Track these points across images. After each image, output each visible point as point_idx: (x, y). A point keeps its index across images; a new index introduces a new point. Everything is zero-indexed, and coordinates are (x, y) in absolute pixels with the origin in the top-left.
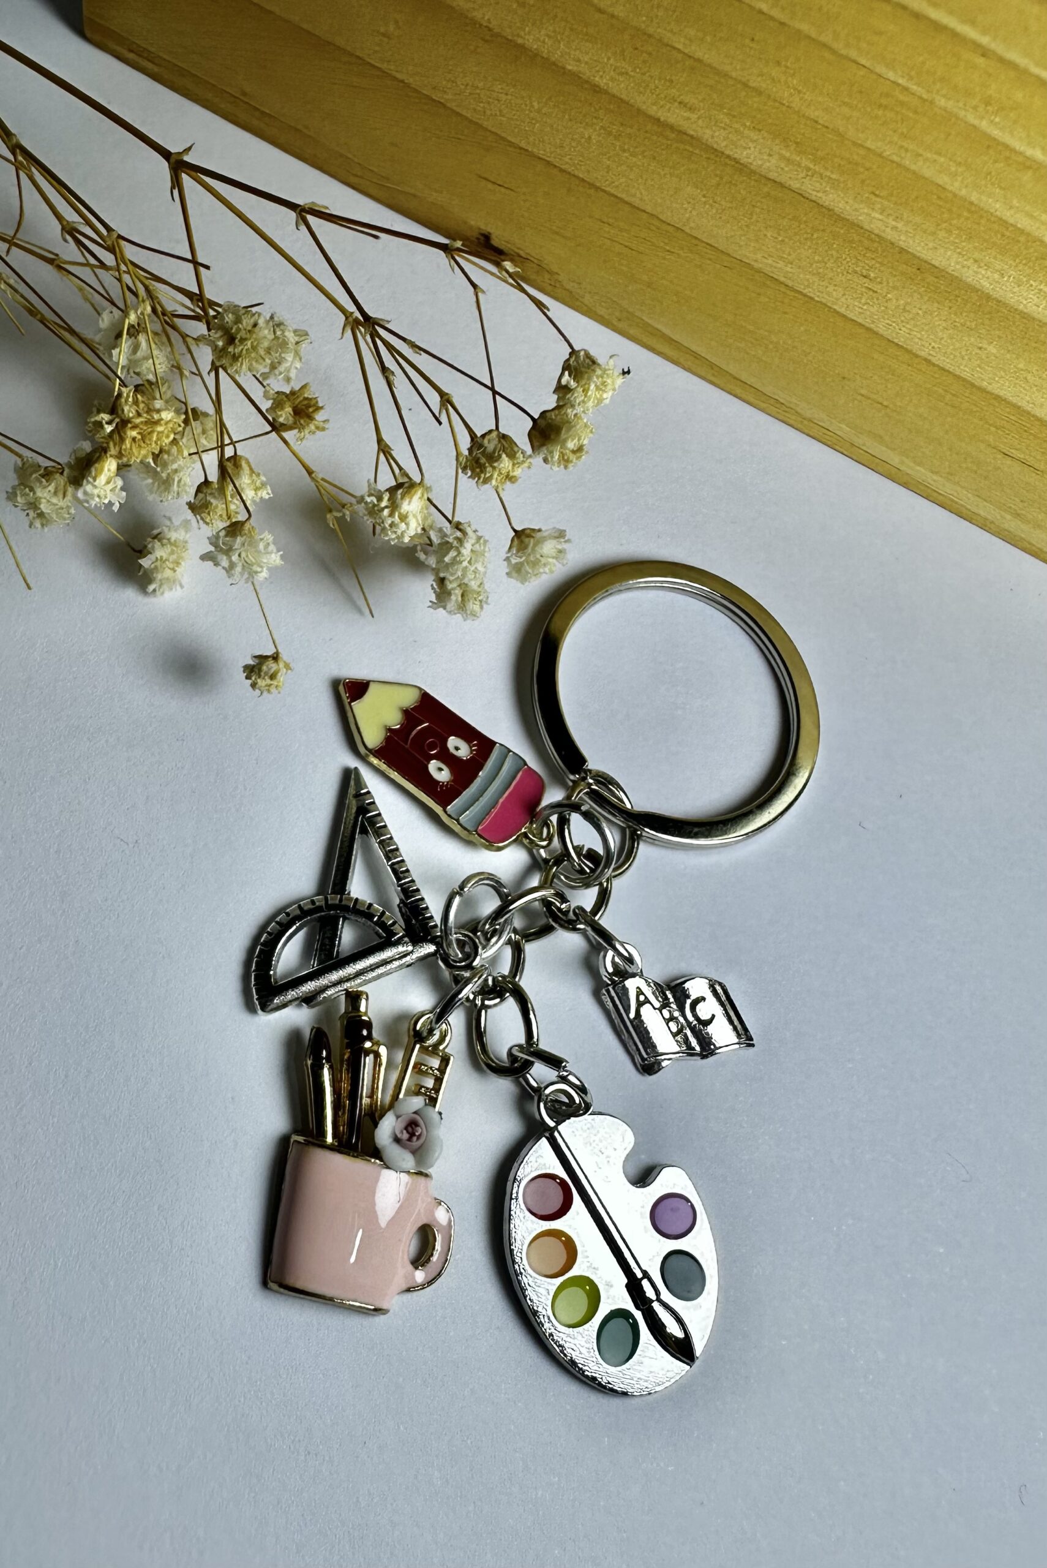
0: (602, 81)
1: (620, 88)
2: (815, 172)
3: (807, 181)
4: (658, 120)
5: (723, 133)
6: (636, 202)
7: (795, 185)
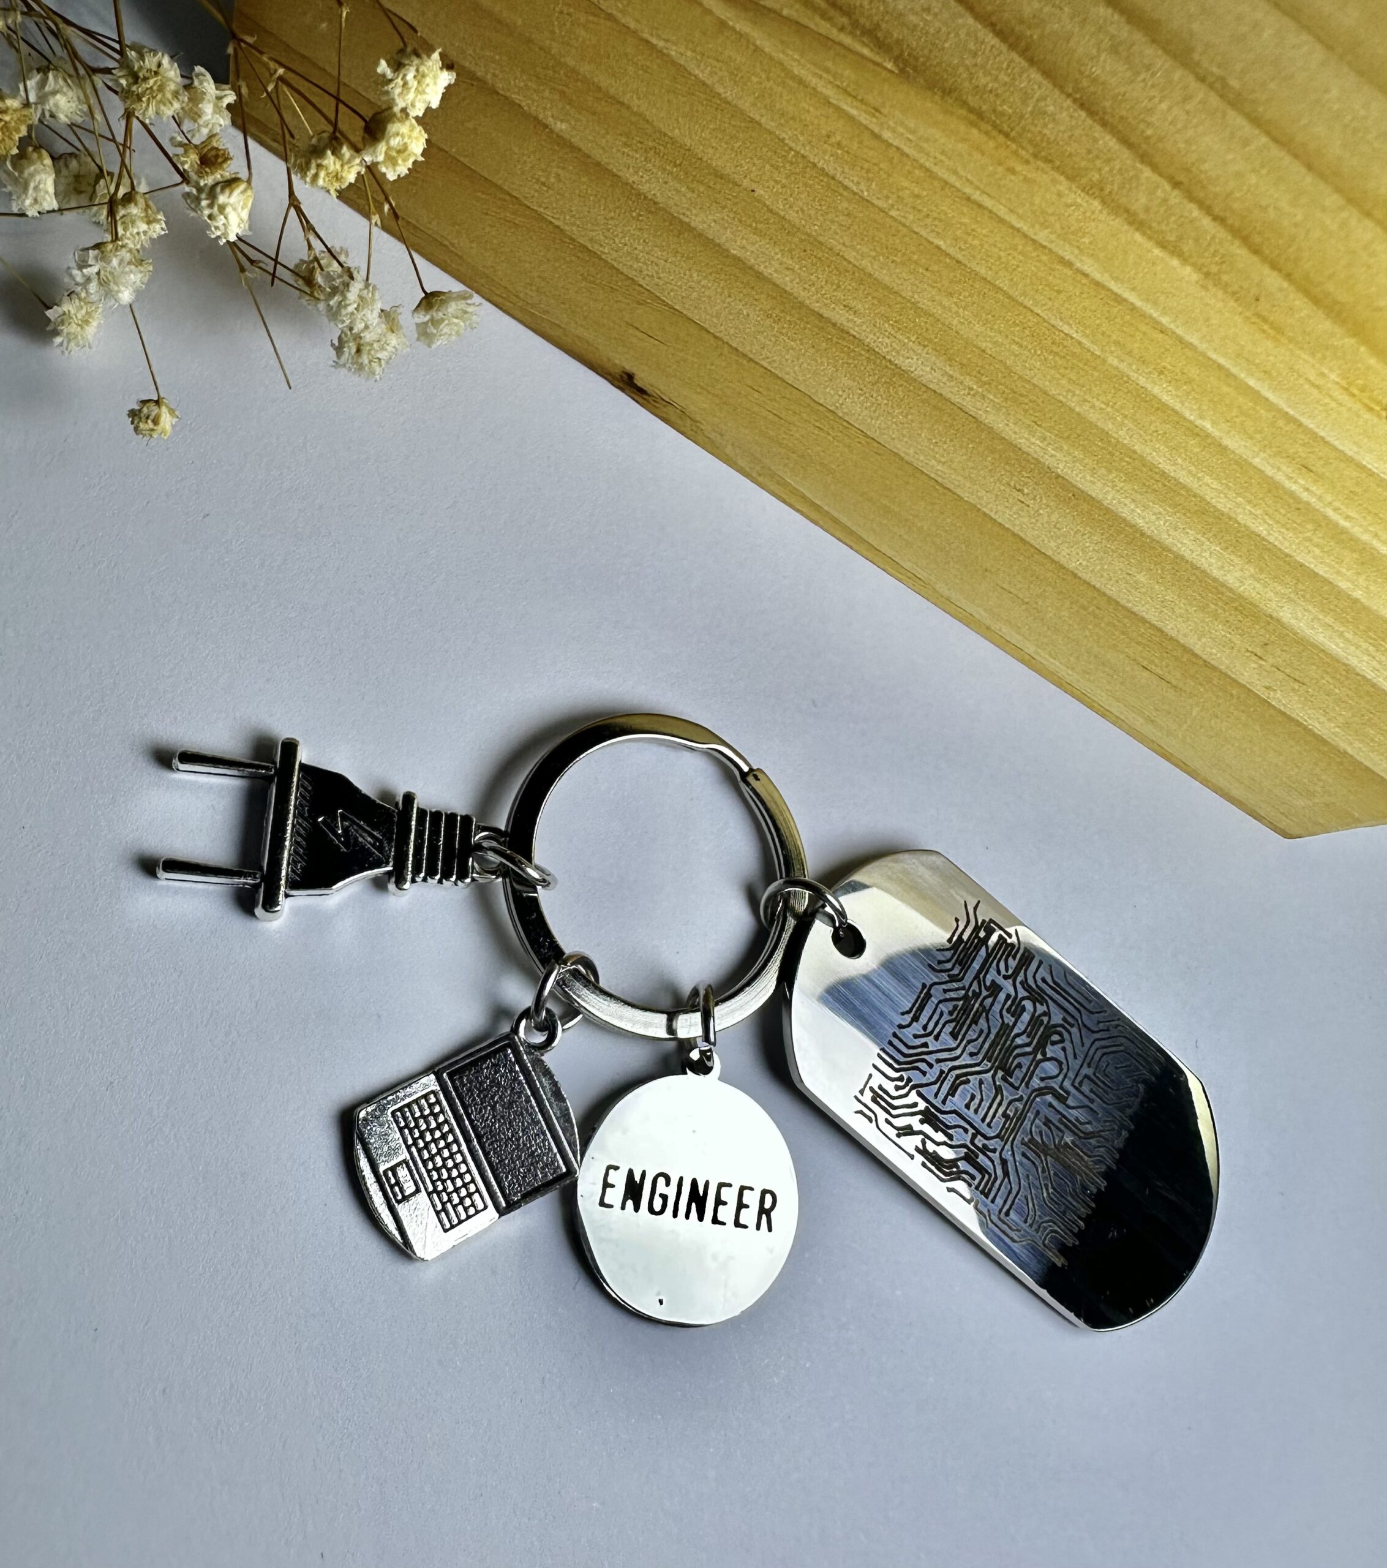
0: (768, 271)
1: (786, 281)
2: (977, 392)
3: (969, 398)
4: (821, 316)
5: (887, 340)
6: (789, 379)
7: (956, 399)
